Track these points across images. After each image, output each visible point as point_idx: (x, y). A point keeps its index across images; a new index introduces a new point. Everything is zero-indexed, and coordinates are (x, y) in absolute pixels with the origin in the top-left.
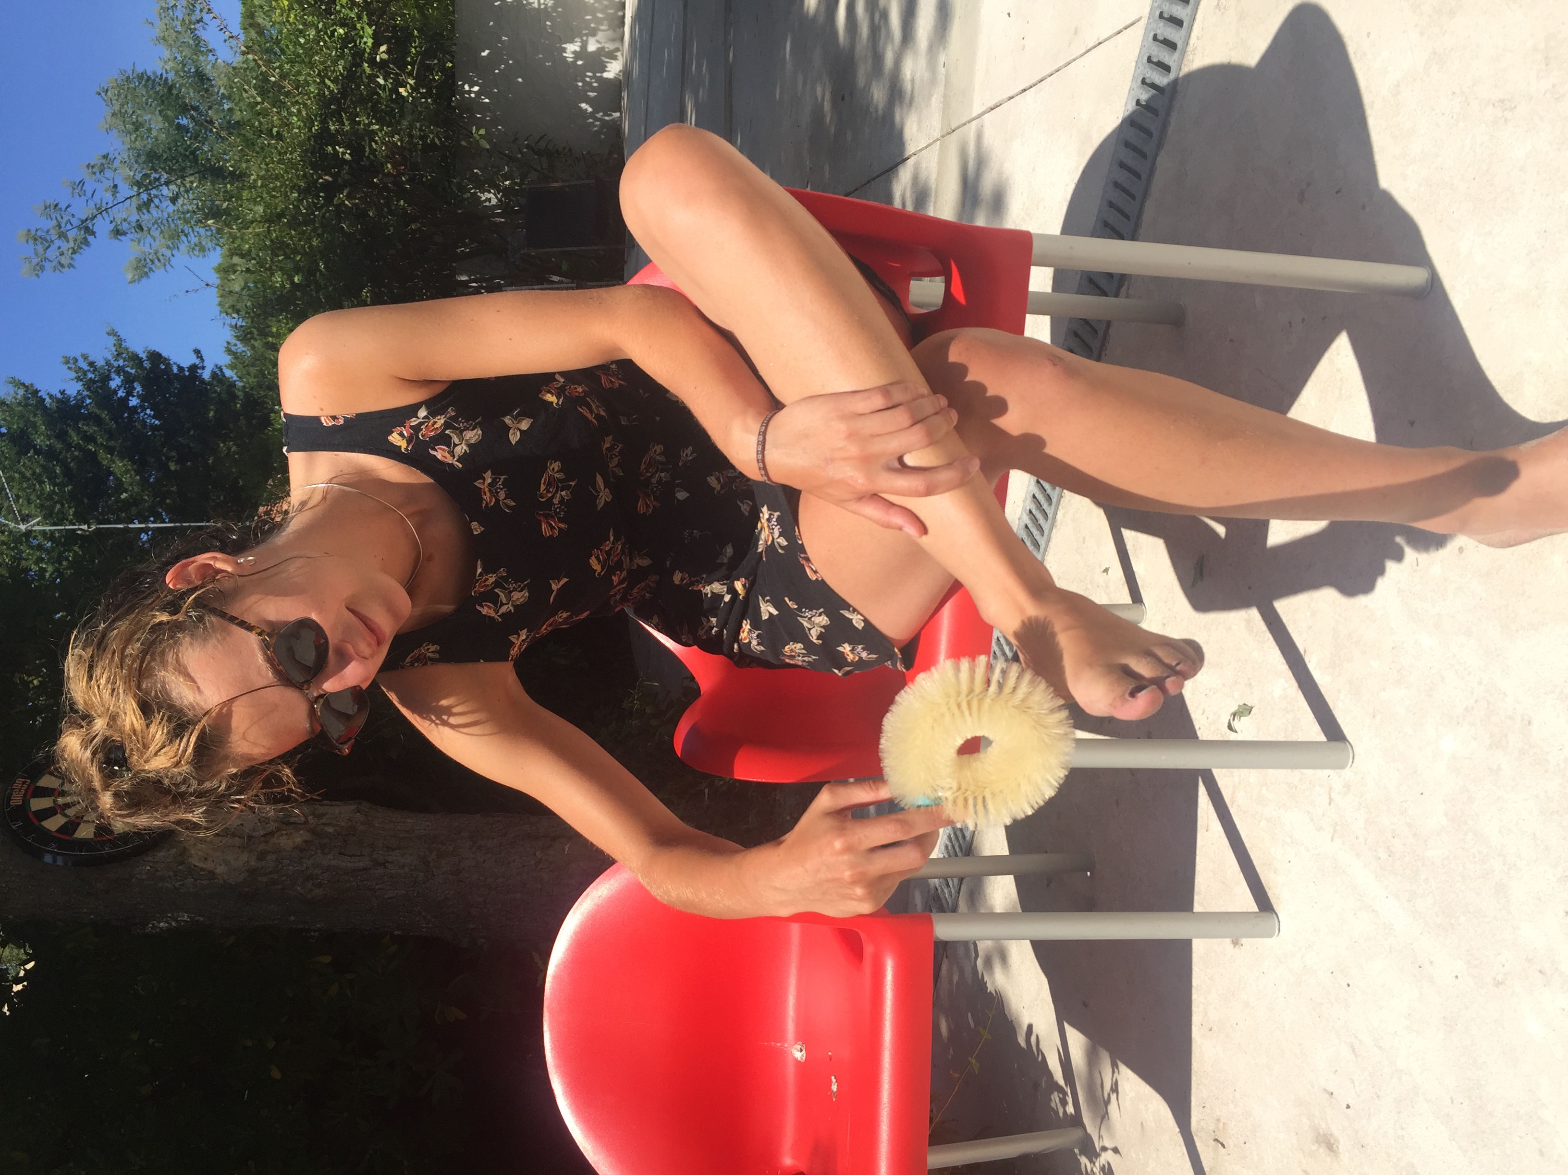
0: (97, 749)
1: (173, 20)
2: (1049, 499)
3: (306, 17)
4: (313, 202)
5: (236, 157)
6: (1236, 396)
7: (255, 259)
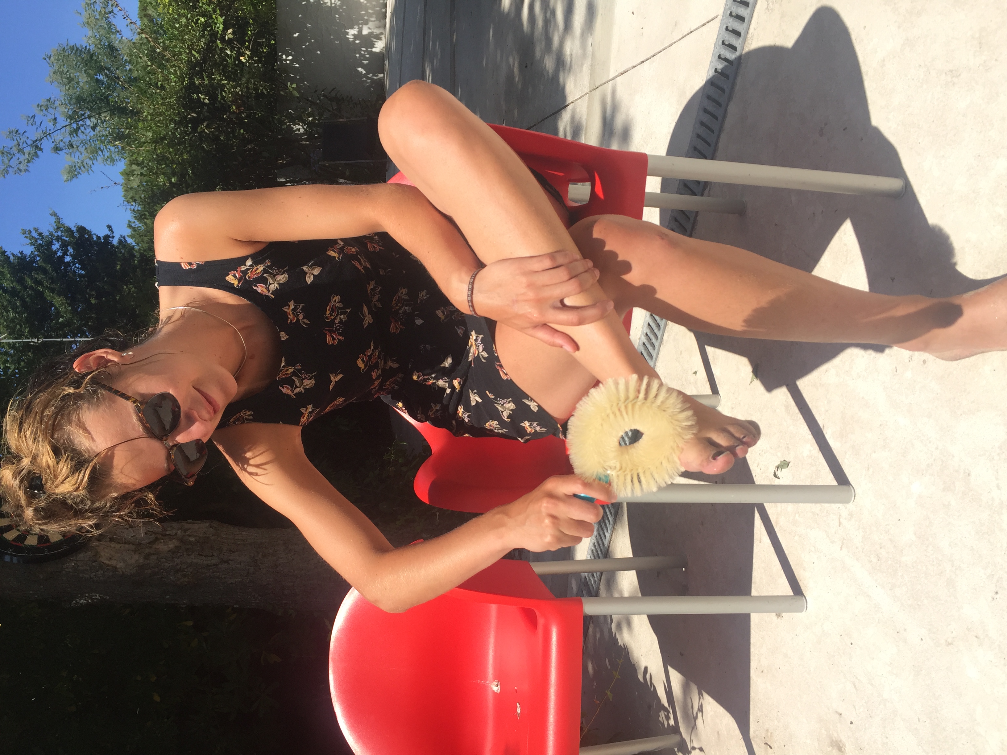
0: (23, 478)
1: (94, 11)
2: (658, 326)
3: (179, 10)
4: (184, 130)
5: (135, 101)
6: (779, 260)
7: (146, 167)
